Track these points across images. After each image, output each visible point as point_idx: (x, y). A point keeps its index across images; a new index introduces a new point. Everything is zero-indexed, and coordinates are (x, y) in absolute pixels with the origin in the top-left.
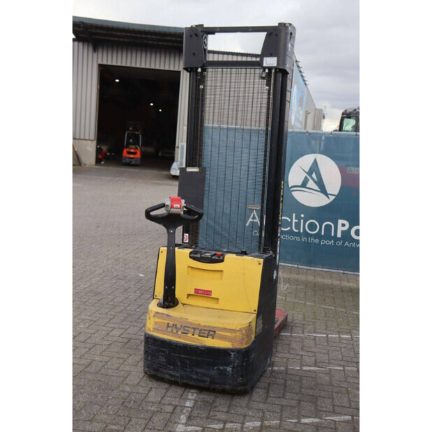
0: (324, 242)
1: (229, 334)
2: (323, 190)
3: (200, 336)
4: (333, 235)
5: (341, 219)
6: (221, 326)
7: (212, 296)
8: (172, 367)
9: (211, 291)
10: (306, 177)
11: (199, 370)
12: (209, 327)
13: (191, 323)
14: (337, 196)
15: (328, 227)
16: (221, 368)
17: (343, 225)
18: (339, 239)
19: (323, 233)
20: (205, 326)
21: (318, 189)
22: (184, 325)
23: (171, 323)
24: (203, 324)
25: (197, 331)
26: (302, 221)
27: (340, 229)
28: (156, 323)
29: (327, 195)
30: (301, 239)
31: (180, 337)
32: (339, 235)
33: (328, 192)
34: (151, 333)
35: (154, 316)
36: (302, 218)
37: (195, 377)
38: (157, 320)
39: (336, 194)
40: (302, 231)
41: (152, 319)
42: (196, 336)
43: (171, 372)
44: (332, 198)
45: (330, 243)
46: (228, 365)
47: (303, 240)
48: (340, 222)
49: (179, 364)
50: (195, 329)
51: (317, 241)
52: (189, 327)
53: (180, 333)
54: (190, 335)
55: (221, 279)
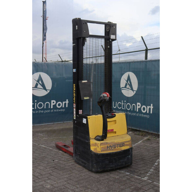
0: (46, 111)
1: (128, 143)
2: (45, 88)
3: (120, 147)
4: (49, 107)
5: (53, 100)
6: (125, 141)
7: (114, 131)
8: (111, 164)
9: (113, 129)
10: (37, 83)
11: (121, 161)
12: (122, 142)
13: (116, 143)
14: (50, 90)
15: (47, 104)
16: (128, 157)
17: (53, 102)
18: (52, 109)
19: (45, 108)
20: (121, 143)
21: (43, 88)
22: (114, 145)
23: (109, 146)
24: (120, 142)
25: (119, 145)
26: (36, 103)
27: (52, 104)
28: (102, 148)
29: (46, 90)
30: (35, 112)
31: (113, 150)
32: (52, 107)
33: (47, 89)
34: (100, 153)
35: (100, 145)
36: (36, 102)
37: (120, 164)
38: (102, 146)
39: (50, 89)
40: (36, 108)
41: (100, 147)
42: (119, 148)
43: (111, 166)
44: (48, 91)
45: (48, 111)
46: (129, 155)
47: (36, 112)
48: (52, 101)
49: (114, 161)
50: (118, 145)
51: (42, 111)
52: (116, 145)
53: (113, 148)
54: (117, 148)
55: (116, 123)
